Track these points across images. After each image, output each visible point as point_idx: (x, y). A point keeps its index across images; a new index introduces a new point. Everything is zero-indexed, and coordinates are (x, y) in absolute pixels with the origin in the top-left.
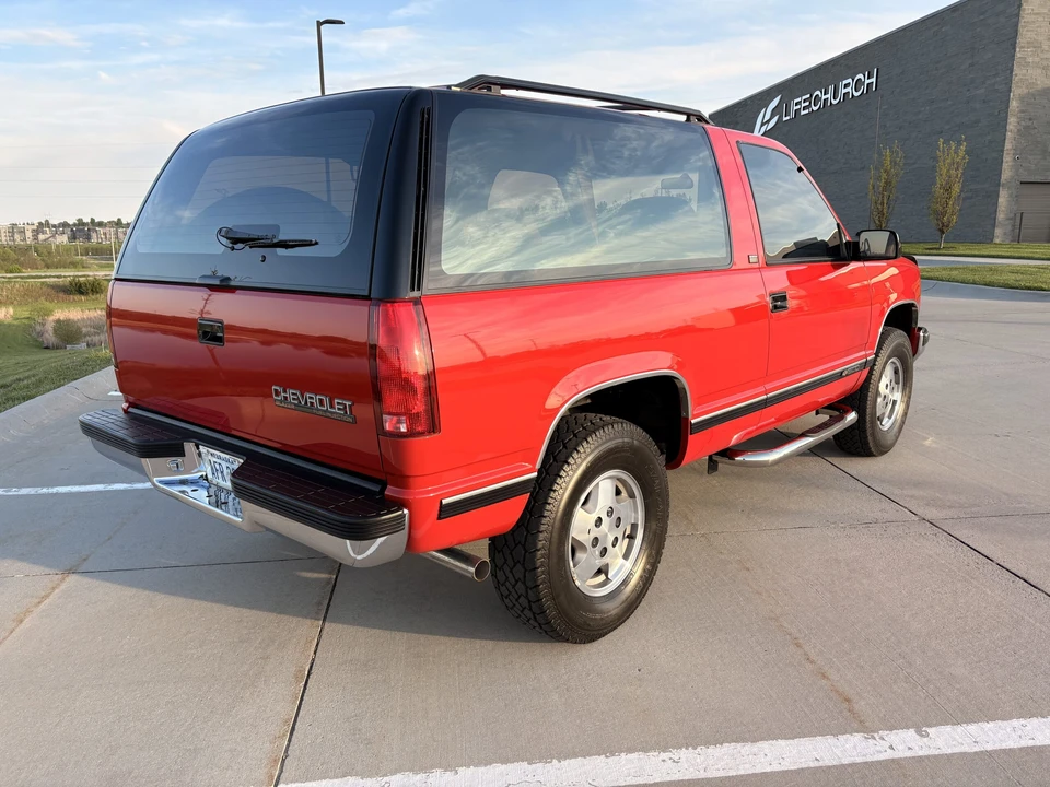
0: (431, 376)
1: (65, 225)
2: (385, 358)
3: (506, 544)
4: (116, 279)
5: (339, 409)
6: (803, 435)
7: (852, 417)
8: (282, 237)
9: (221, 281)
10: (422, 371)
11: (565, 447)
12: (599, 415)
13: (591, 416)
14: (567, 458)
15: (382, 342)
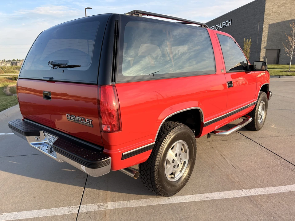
0: (119, 110)
1: (9, 61)
2: (103, 105)
3: (144, 169)
4: (19, 78)
5: (88, 122)
6: (236, 126)
7: (251, 119)
8: (69, 64)
9: (50, 79)
10: (116, 109)
11: (164, 133)
12: (176, 122)
13: (173, 122)
14: (165, 137)
15: (102, 99)
